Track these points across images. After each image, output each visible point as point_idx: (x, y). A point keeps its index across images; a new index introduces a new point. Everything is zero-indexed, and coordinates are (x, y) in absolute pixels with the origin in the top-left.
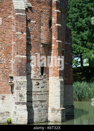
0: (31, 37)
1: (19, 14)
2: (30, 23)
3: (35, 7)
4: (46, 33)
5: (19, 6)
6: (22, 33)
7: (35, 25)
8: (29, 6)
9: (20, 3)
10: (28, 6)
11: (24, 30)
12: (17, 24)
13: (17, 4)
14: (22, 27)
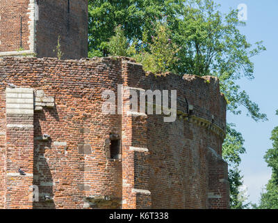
0: (54, 184)
1: (15, 125)
2: (49, 146)
3: (65, 106)
4: (100, 171)
5: (18, 106)
6: (22, 173)
7: (66, 152)
8: (48, 105)
9: (21, 98)
10: (44, 105)
11: (26, 167)
12: (9, 151)
13: (13, 100)
14: (23, 158)
